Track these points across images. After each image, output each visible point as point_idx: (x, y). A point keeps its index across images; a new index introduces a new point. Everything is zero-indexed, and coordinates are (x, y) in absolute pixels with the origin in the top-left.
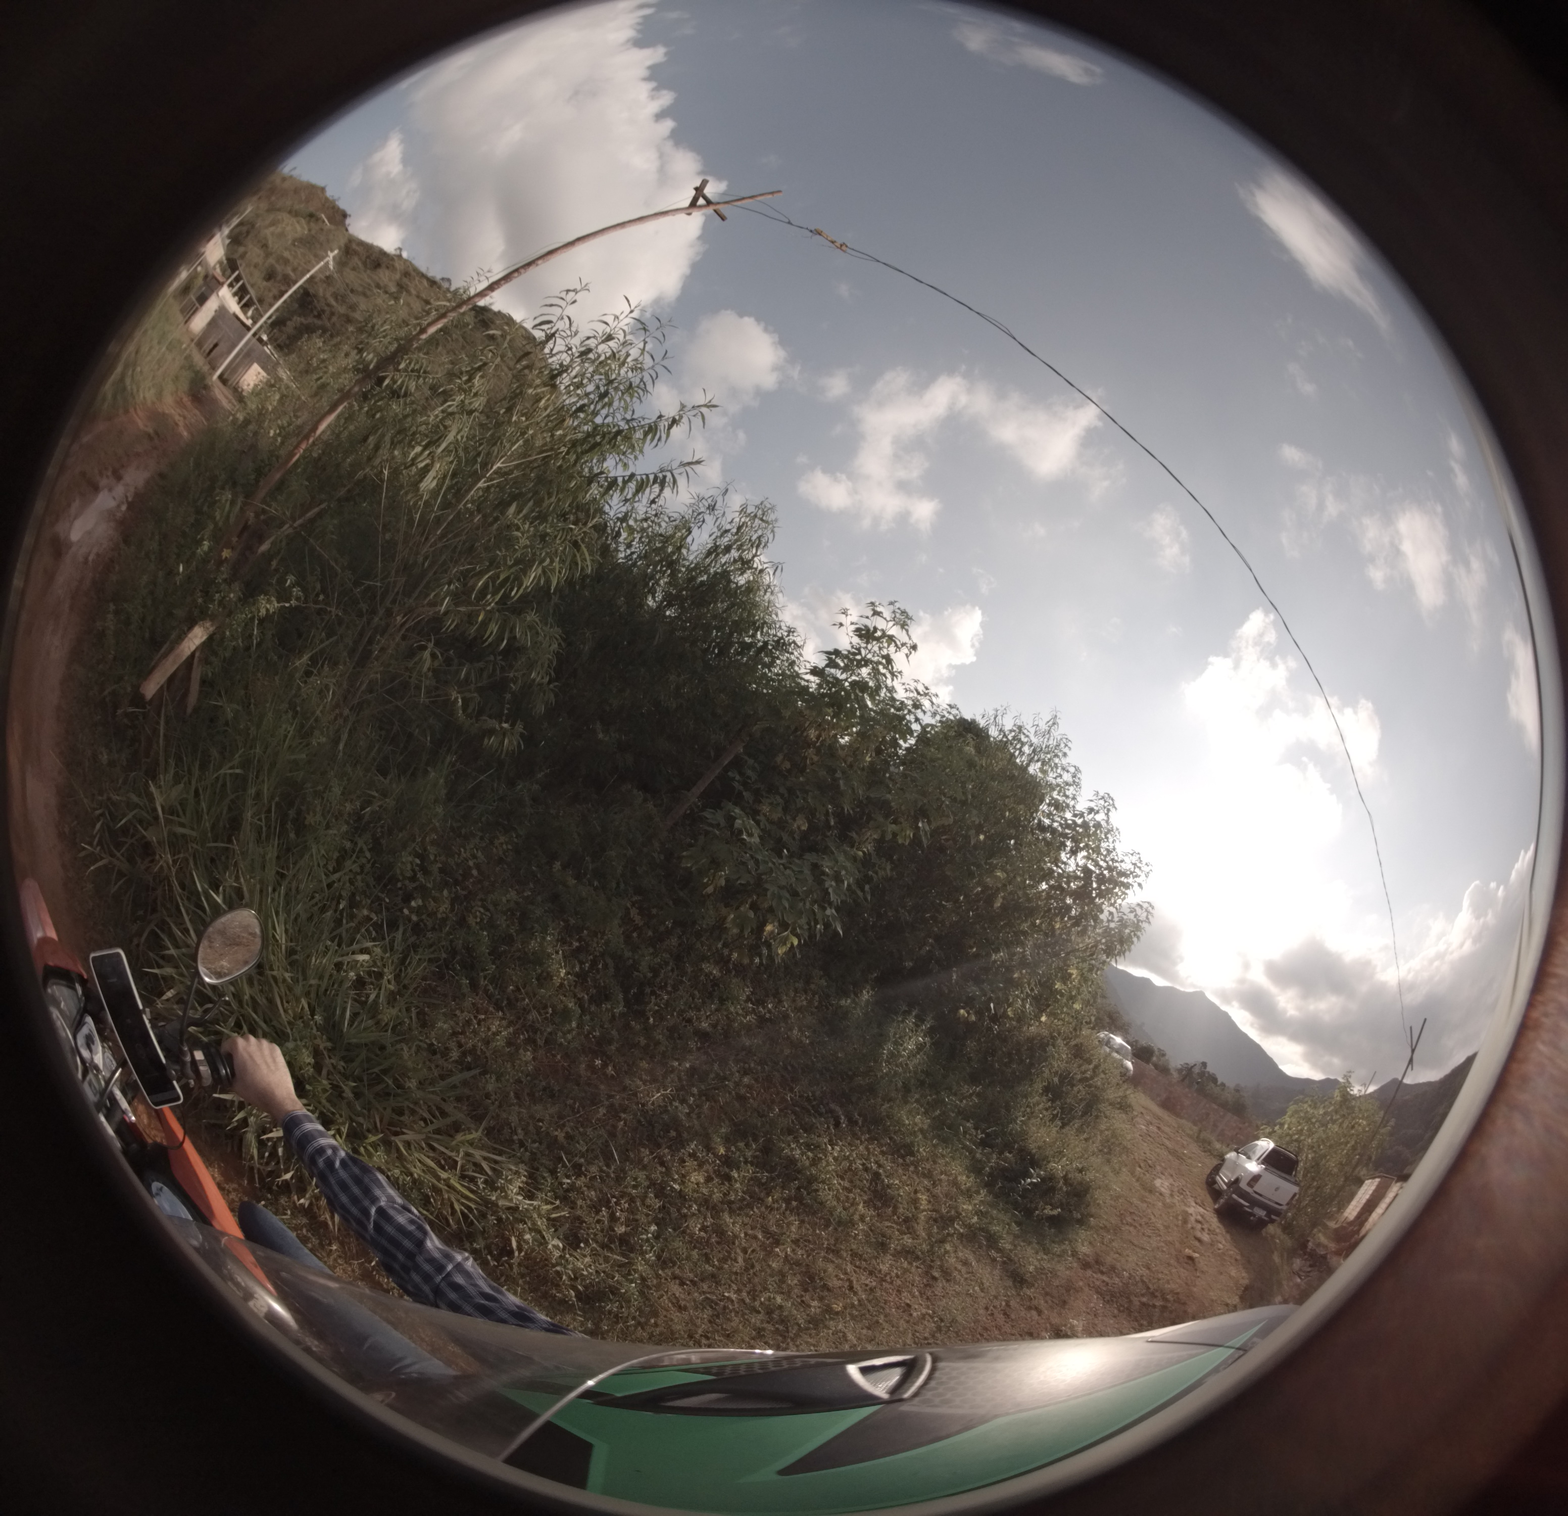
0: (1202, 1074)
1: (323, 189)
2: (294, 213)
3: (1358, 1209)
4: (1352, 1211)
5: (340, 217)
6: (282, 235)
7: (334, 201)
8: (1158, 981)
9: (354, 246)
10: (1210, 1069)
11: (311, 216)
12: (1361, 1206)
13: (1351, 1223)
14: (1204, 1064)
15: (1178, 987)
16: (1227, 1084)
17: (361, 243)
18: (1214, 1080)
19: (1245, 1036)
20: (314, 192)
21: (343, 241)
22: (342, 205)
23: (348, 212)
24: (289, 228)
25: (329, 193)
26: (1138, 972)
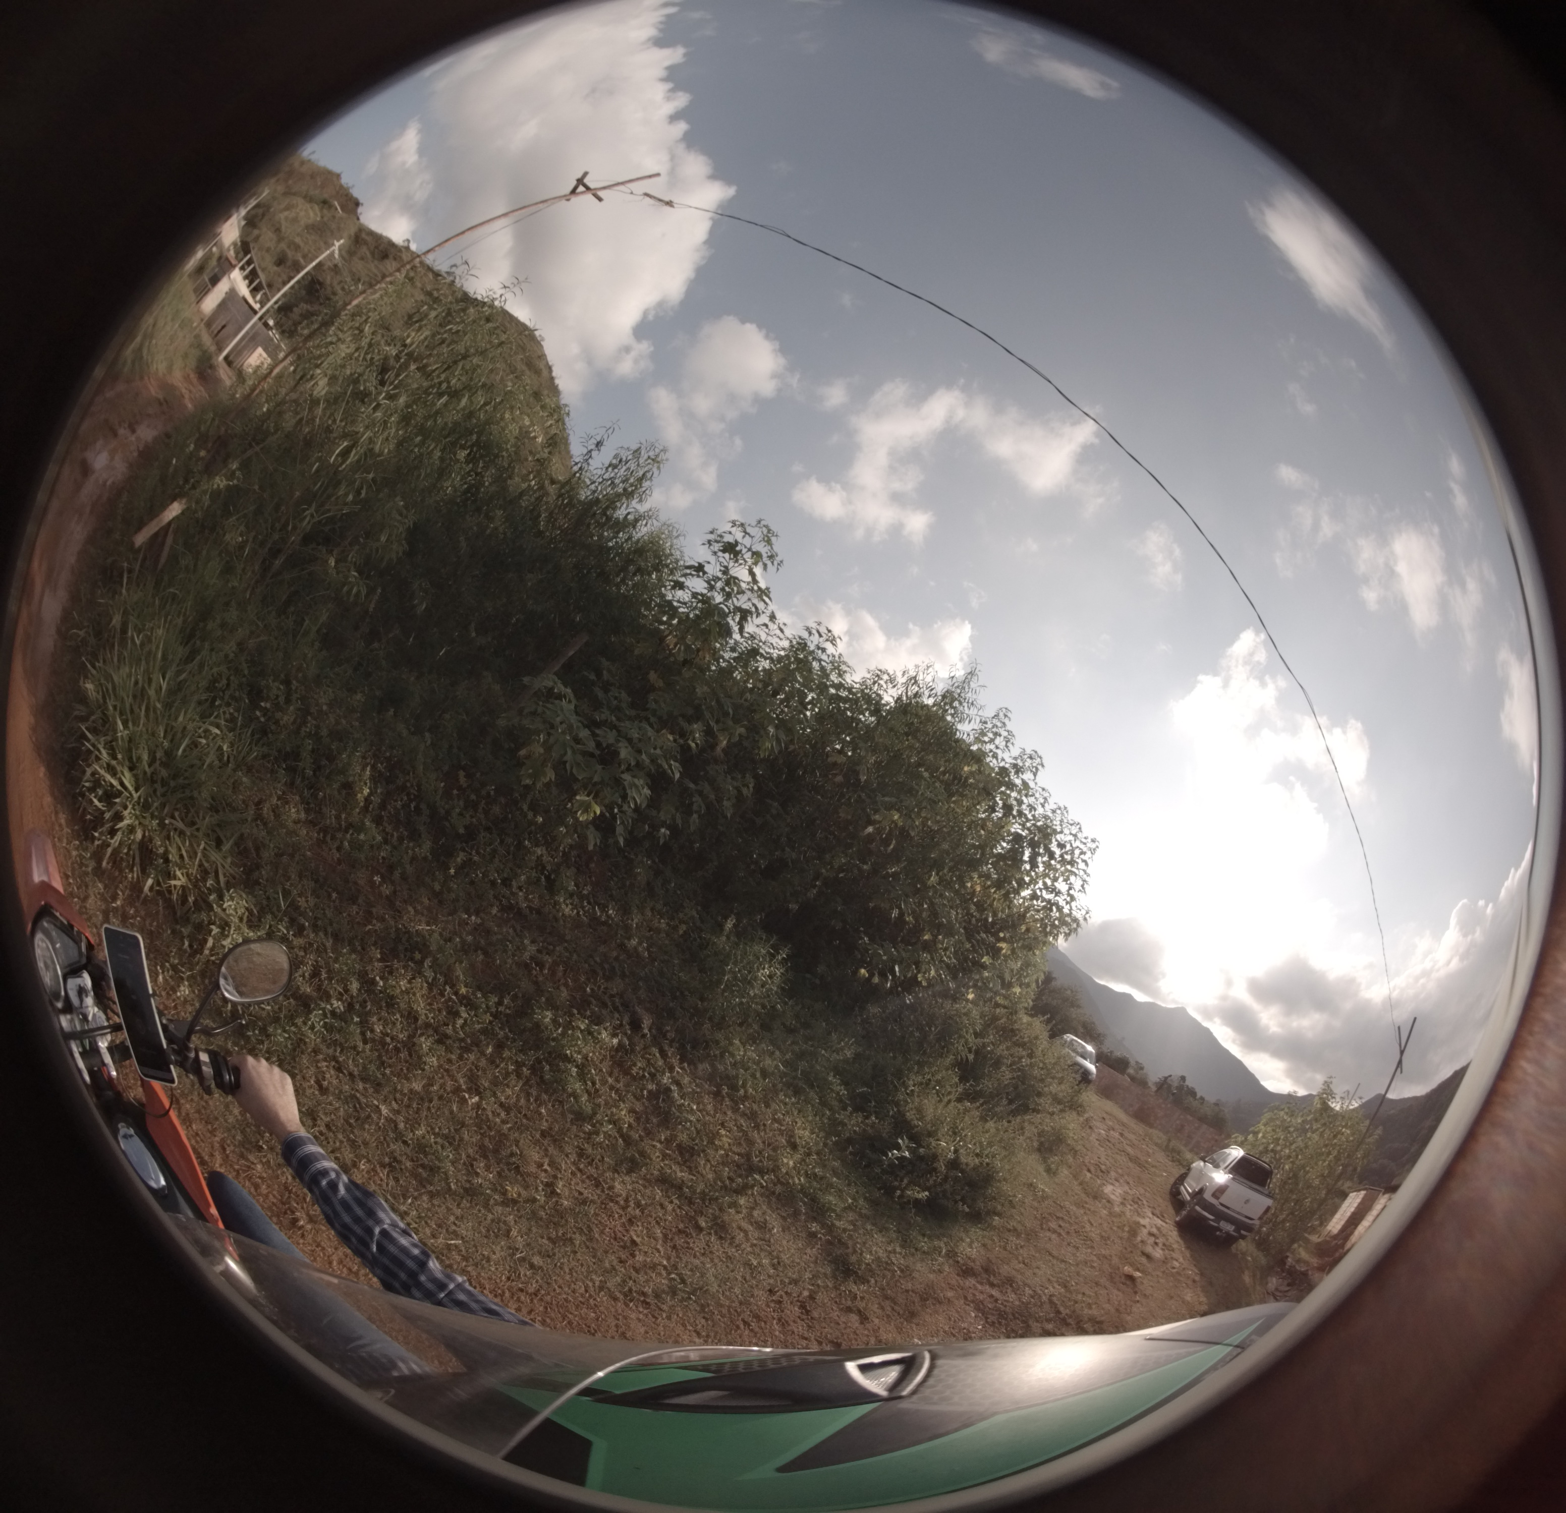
0: (1180, 1088)
1: (338, 176)
2: (310, 199)
3: (1342, 1223)
4: (1336, 1224)
5: (352, 205)
6: (295, 220)
7: (348, 188)
8: (1140, 997)
9: (364, 235)
10: (1189, 1083)
11: (325, 202)
12: (1346, 1219)
13: (1335, 1237)
14: (1183, 1078)
15: (1159, 1003)
16: (1207, 1098)
17: (371, 233)
18: (1192, 1093)
19: (1227, 1052)
20: (330, 177)
21: (353, 230)
22: (356, 193)
23: (361, 201)
24: (302, 214)
25: (345, 180)
26: (1119, 987)
